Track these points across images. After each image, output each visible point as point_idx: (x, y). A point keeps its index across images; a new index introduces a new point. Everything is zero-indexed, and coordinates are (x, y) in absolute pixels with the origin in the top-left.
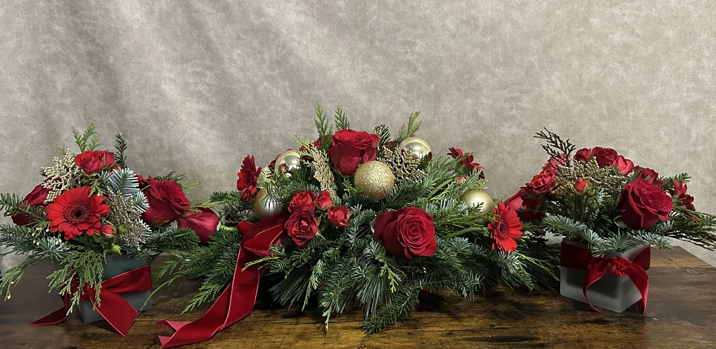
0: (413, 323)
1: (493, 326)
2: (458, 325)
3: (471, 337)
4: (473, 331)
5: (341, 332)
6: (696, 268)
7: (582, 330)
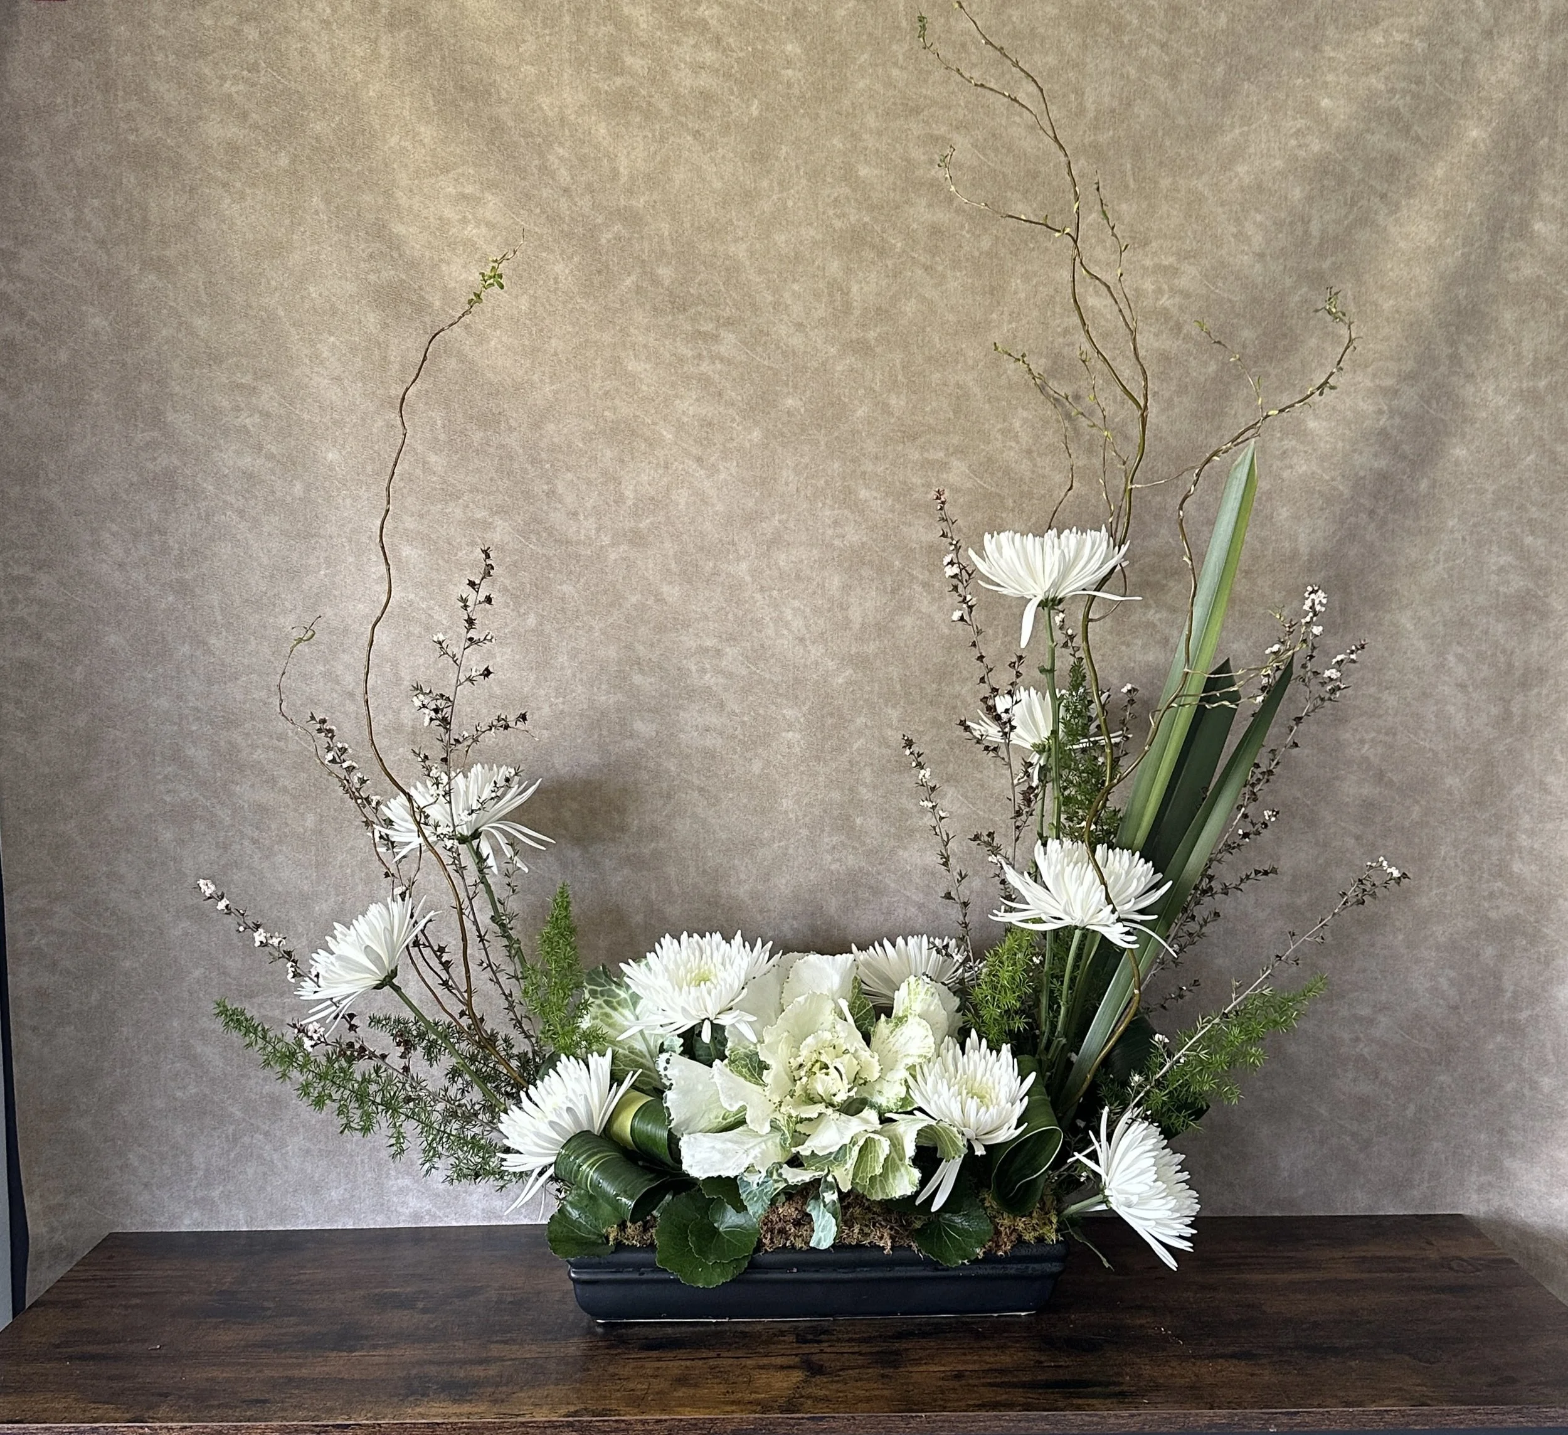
0: (892, 1358)
1: (1041, 1362)
2: (975, 1362)
3: (998, 1380)
4: (1002, 1372)
5: (756, 1373)
6: (1472, 1258)
7: (1204, 1370)
